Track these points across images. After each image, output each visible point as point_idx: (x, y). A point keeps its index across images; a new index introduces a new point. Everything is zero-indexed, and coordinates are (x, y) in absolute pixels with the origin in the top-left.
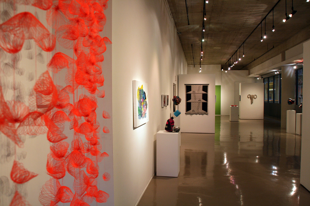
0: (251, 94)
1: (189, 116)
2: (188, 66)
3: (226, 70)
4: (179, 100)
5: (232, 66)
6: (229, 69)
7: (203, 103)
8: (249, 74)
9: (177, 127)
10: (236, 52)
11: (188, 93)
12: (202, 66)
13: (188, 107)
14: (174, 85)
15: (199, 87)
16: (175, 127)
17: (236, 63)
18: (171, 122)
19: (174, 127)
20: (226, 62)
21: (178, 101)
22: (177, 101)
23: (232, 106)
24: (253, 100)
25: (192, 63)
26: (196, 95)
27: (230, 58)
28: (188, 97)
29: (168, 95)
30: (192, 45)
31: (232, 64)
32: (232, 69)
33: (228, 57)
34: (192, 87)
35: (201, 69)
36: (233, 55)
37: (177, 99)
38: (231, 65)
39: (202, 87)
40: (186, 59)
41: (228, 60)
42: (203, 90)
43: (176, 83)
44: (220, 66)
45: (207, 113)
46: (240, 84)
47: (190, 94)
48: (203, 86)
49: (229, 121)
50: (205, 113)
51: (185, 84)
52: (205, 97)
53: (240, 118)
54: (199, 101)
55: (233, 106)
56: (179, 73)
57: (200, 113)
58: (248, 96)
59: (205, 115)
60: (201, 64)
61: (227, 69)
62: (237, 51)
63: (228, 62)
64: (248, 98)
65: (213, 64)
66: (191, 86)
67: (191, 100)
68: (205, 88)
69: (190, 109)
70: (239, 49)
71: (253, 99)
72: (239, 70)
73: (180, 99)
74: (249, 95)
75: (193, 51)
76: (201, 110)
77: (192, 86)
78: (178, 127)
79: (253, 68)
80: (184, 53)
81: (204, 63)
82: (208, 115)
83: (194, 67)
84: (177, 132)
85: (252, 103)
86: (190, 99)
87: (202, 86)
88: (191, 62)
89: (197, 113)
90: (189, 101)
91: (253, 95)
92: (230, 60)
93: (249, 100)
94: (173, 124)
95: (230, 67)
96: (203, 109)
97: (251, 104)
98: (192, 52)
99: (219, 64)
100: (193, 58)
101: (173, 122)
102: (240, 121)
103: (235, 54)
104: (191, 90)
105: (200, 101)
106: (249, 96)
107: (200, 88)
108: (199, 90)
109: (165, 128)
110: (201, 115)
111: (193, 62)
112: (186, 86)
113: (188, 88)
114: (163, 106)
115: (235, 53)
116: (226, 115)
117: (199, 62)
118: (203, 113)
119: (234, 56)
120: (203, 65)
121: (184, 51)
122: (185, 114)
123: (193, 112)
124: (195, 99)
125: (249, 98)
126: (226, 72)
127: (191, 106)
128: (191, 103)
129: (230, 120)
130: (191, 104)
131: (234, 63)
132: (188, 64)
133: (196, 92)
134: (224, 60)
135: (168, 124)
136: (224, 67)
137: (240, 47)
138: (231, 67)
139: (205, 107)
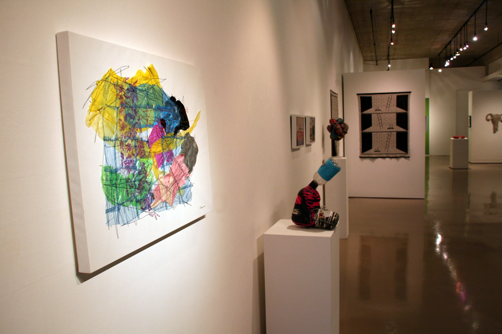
0: (494, 113)
1: (367, 161)
2: (364, 64)
3: (440, 68)
4: (343, 129)
5: (455, 57)
6: (447, 64)
7: (399, 134)
8: (487, 74)
9: (328, 214)
10: (464, 25)
11: (366, 112)
12: (391, 61)
13: (366, 142)
14: (333, 95)
15: (390, 100)
16: (321, 215)
17: (465, 48)
18: (310, 197)
19: (319, 213)
20: (440, 51)
21: (341, 130)
22: (337, 130)
23: (455, 137)
24: (497, 125)
25: (372, 56)
26: (382, 116)
27: (450, 42)
28: (366, 121)
29: (313, 116)
30: (371, 11)
31: (455, 53)
32: (453, 64)
33: (445, 38)
34: (373, 99)
35: (389, 66)
36: (457, 34)
37: (339, 126)
38: (452, 56)
39: (396, 98)
40: (361, 48)
41: (445, 46)
42: (399, 105)
43: (337, 90)
44: (427, 60)
45: (408, 156)
46: (470, 94)
47: (370, 116)
48: (398, 96)
49: (449, 169)
50: (403, 155)
51: (358, 94)
52: (403, 120)
53: (470, 161)
54: (389, 130)
55: (458, 138)
56: (346, 71)
57: (391, 156)
58: (487, 117)
59: (403, 159)
60: (390, 57)
61: (442, 66)
62: (466, 23)
63: (444, 51)
64: (488, 120)
65: (412, 58)
66: (371, 98)
67: (371, 128)
68: (402, 100)
69: (371, 148)
70: (473, 18)
71: (497, 123)
72: (467, 66)
73: (345, 125)
74: (490, 114)
75: (374, 30)
76: (393, 149)
77: (373, 96)
78: (331, 214)
79: (496, 60)
80: (357, 34)
81: (395, 57)
82: (410, 158)
83: (377, 65)
84: (329, 228)
85: (495, 130)
86: (370, 125)
87: (395, 96)
88: (369, 54)
89: (384, 156)
90: (367, 130)
91: (498, 115)
92: (449, 47)
93: (490, 125)
94: (315, 204)
95: (450, 60)
96: (398, 147)
97: (495, 132)
98: (371, 30)
99: (425, 57)
100: (374, 45)
101: (317, 198)
102: (472, 167)
103: (463, 32)
104: (370, 107)
105: (391, 130)
106: (489, 117)
107: (392, 101)
108: (388, 106)
109: (293, 215)
110: (394, 160)
111: (374, 54)
112: (361, 98)
113: (366, 101)
114: (295, 146)
115: (461, 29)
116: (440, 156)
117: (387, 54)
118: (398, 156)
119: (459, 35)
120: (393, 59)
121: (355, 29)
122: (360, 157)
123: (377, 153)
124: (381, 124)
125: (490, 122)
126: (440, 71)
127: (373, 139)
128: (373, 134)
129: (451, 165)
130: (373, 136)
131: (458, 50)
132: (365, 60)
133: (383, 109)
134: (437, 47)
135: (300, 203)
136: (436, 62)
137: (475, 12)
138: (452, 59)
139: (402, 142)
